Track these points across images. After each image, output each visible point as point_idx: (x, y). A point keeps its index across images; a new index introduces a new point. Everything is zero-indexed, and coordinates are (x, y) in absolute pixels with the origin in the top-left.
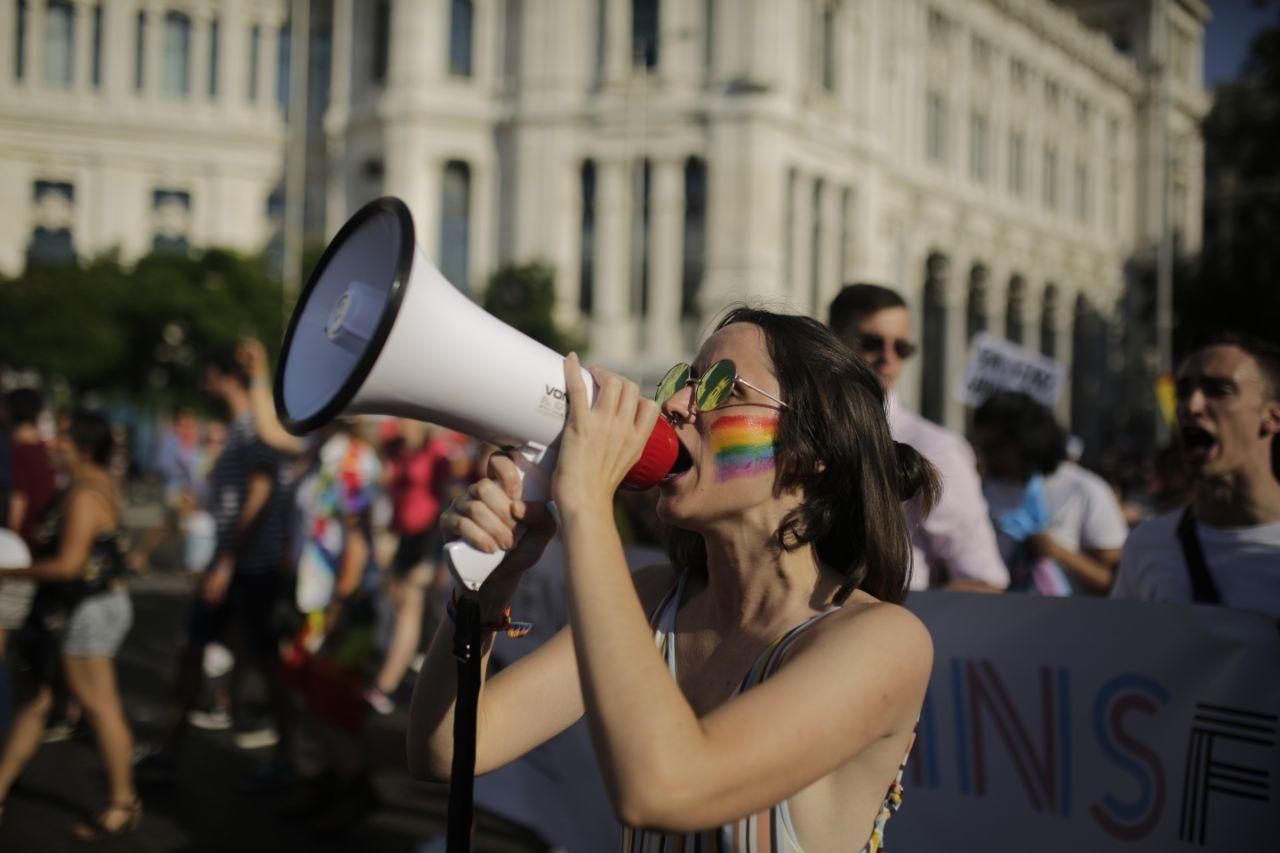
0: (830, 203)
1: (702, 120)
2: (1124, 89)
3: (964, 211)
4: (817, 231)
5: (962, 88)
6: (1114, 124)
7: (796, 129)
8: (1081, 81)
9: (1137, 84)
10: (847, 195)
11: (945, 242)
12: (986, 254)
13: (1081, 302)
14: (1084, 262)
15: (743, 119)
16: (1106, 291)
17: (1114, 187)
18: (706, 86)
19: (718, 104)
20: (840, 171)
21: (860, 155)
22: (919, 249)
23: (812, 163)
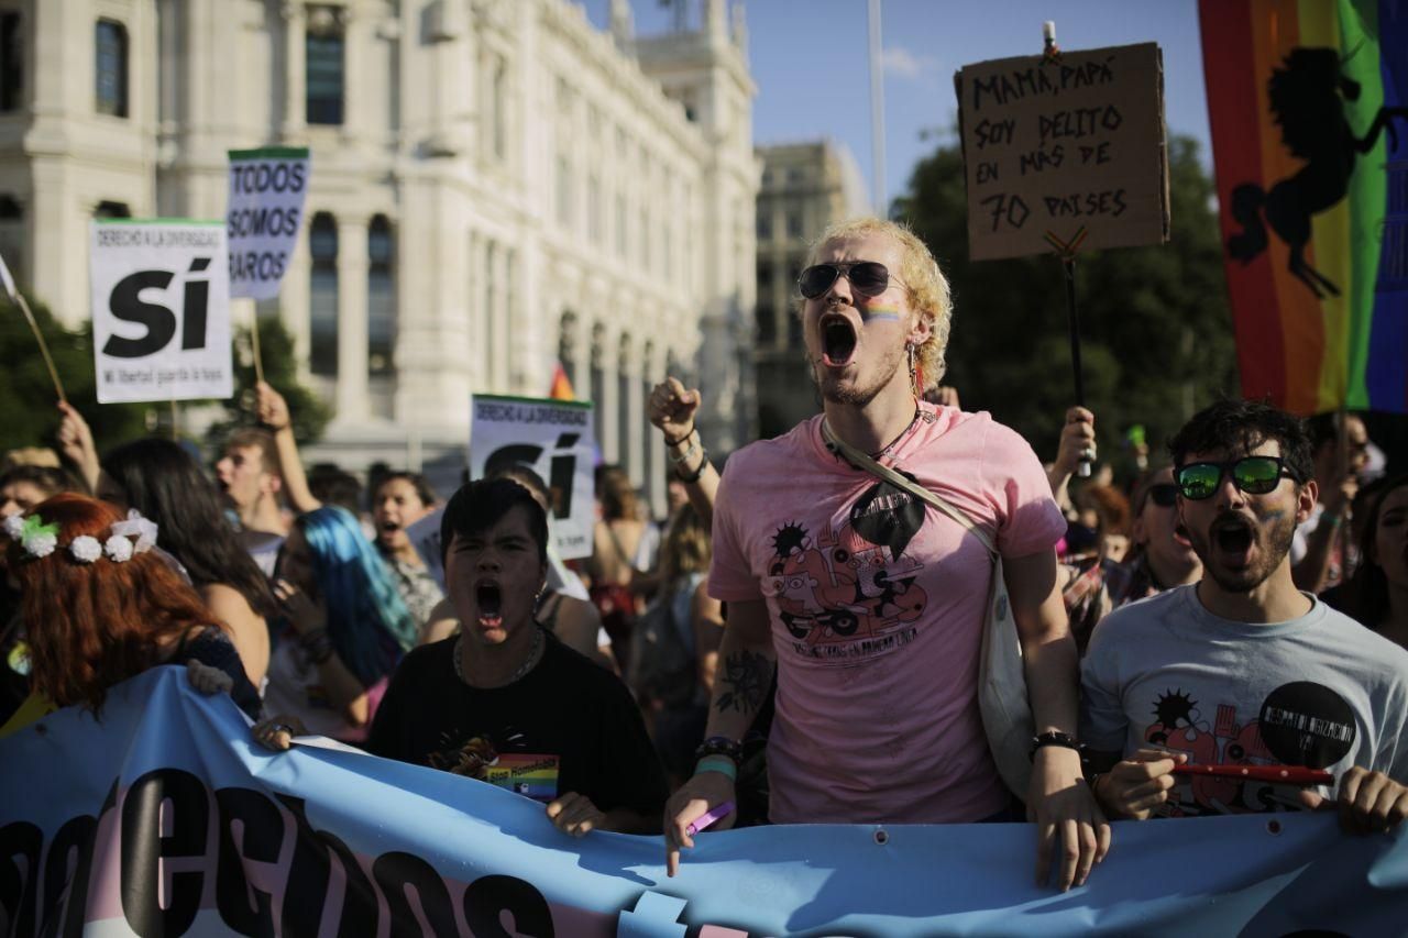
0: (499, 262)
1: (392, 180)
2: (694, 156)
3: (587, 271)
4: (490, 291)
5: (581, 152)
6: (688, 188)
7: (477, 194)
8: (664, 147)
9: (705, 151)
10: (512, 255)
11: (574, 303)
12: (604, 313)
13: (670, 354)
14: (671, 317)
15: (434, 182)
16: (686, 343)
17: (688, 245)
18: (394, 147)
19: (407, 166)
20: (507, 235)
21: (522, 219)
22: (556, 310)
23: (489, 228)
